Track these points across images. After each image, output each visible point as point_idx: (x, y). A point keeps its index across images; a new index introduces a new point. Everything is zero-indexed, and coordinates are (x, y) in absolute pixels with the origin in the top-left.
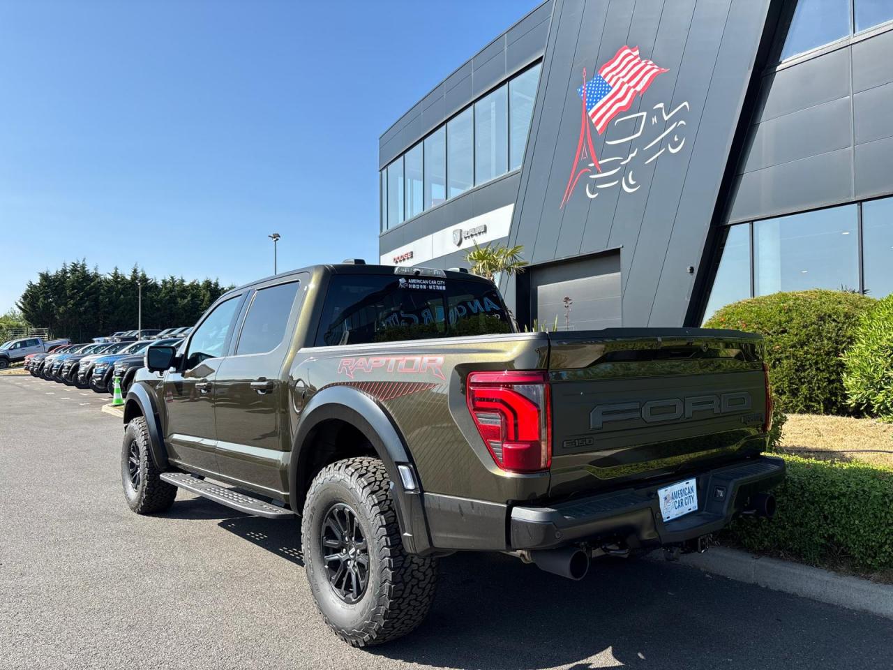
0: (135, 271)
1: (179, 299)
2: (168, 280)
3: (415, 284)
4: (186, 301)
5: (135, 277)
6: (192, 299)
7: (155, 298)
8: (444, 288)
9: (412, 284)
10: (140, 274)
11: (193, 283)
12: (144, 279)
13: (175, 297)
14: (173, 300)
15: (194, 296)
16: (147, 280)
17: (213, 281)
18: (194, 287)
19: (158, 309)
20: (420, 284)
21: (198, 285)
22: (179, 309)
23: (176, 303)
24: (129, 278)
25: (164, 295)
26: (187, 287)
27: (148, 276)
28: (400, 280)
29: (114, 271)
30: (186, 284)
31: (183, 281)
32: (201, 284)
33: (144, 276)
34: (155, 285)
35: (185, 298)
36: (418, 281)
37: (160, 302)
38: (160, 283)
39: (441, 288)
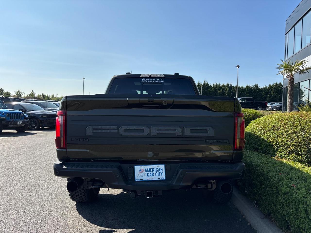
0: (205, 82)
1: (218, 91)
2: (215, 84)
3: (149, 80)
4: (220, 91)
5: (204, 84)
6: (222, 91)
7: (210, 90)
8: (163, 81)
9: (148, 80)
10: (206, 83)
11: (223, 85)
12: (207, 84)
13: (217, 90)
14: (216, 91)
15: (223, 90)
16: (208, 84)
17: (230, 84)
18: (223, 86)
19: (211, 94)
20: (151, 80)
21: (225, 86)
22: (218, 94)
23: (217, 92)
24: (203, 84)
25: (213, 89)
26: (221, 86)
27: (208, 83)
28: (142, 79)
29: (198, 82)
30: (221, 85)
31: (220, 84)
32: (226, 85)
33: (207, 83)
34: (211, 86)
35: (220, 90)
36: (151, 79)
37: (212, 92)
38: (212, 85)
39: (161, 81)
